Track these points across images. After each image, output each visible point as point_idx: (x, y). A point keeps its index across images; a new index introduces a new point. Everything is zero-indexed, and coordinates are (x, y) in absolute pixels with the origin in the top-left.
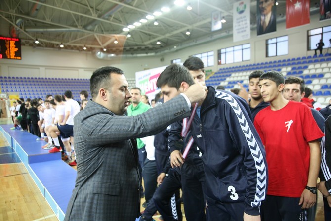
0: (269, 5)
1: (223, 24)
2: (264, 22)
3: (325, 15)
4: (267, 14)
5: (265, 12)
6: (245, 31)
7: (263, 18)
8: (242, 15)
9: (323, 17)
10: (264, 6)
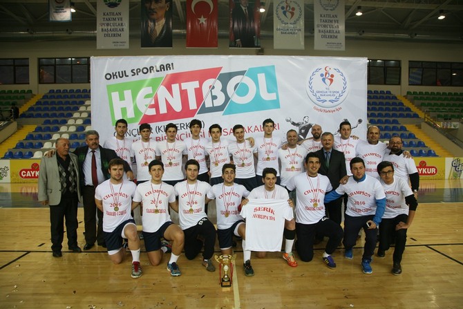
0: (161, 8)
1: (72, 13)
2: (153, 30)
3: (236, 42)
4: (158, 19)
5: (155, 16)
6: (120, 35)
7: (151, 24)
8: (115, 10)
9: (233, 44)
10: (152, 7)
